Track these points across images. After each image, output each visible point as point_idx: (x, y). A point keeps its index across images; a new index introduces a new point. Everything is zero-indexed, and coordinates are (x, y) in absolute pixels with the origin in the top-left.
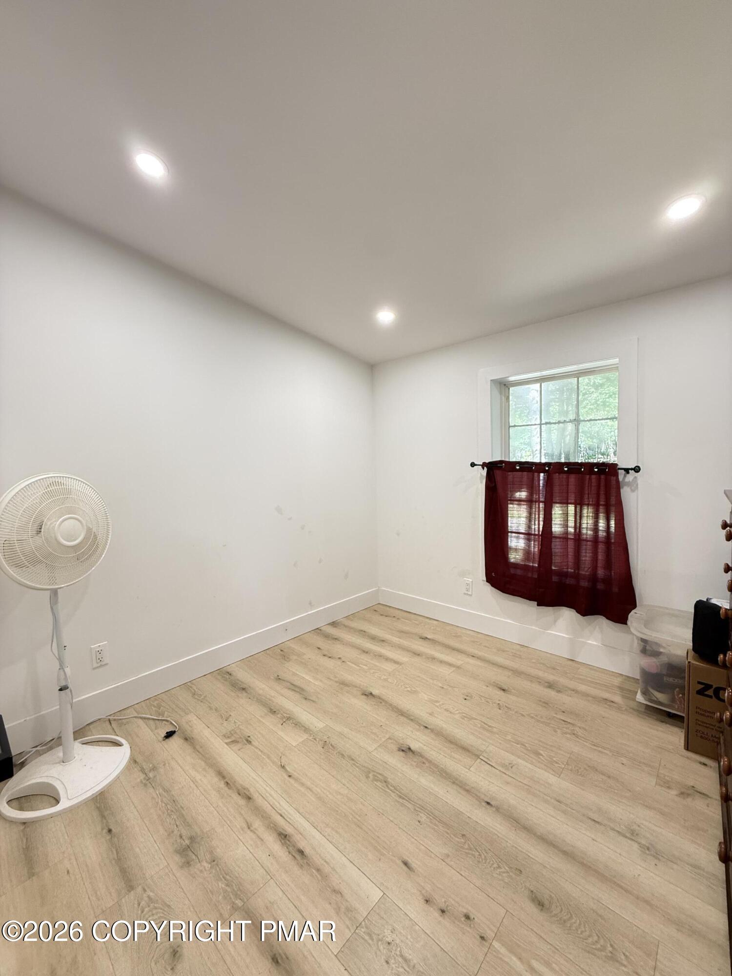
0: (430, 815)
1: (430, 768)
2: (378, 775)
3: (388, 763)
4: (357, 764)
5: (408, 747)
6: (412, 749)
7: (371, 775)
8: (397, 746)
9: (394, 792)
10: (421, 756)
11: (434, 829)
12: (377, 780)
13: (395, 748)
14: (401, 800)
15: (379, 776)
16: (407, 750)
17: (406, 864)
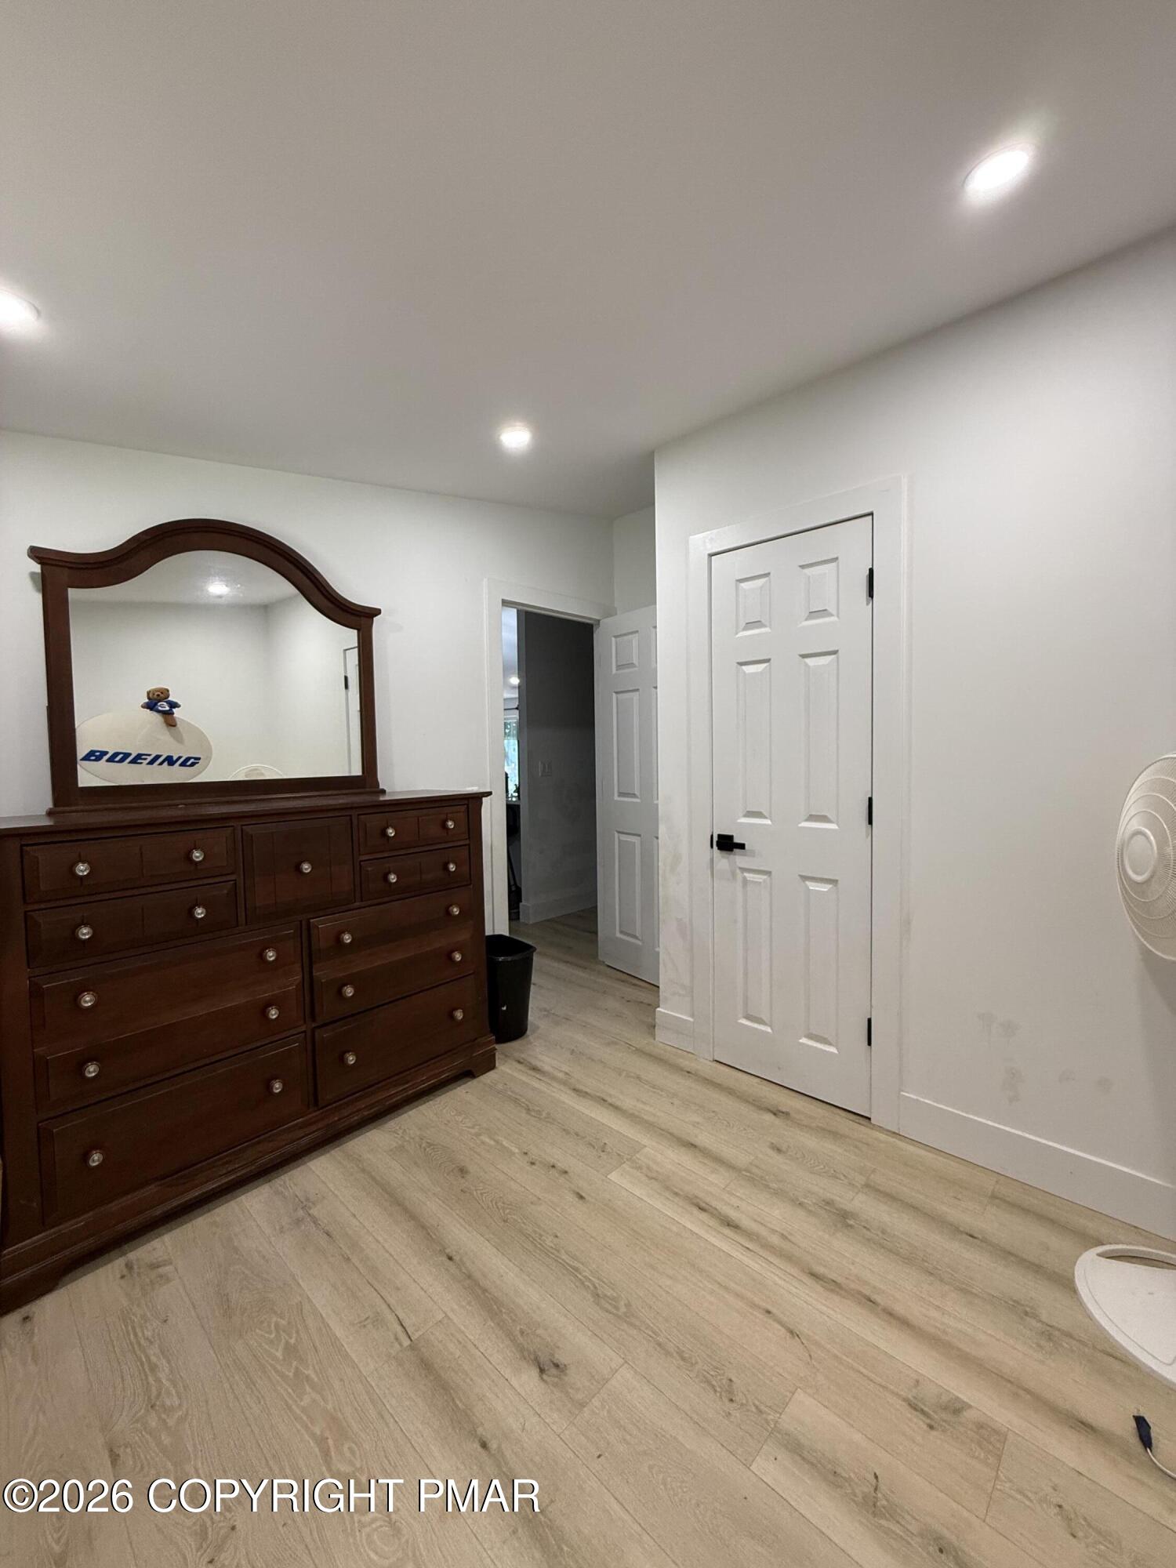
0: (540, 1244)
1: (514, 1321)
2: (610, 1308)
3: (590, 1333)
4: (650, 1333)
5: (545, 1377)
6: (538, 1370)
7: (623, 1309)
8: (566, 1378)
9: (585, 1277)
10: (521, 1349)
11: (539, 1227)
12: (613, 1299)
13: (573, 1376)
14: (576, 1264)
15: (607, 1306)
16: (549, 1367)
17: (581, 1197)
